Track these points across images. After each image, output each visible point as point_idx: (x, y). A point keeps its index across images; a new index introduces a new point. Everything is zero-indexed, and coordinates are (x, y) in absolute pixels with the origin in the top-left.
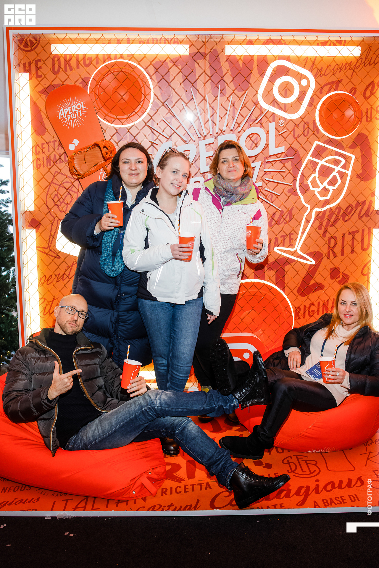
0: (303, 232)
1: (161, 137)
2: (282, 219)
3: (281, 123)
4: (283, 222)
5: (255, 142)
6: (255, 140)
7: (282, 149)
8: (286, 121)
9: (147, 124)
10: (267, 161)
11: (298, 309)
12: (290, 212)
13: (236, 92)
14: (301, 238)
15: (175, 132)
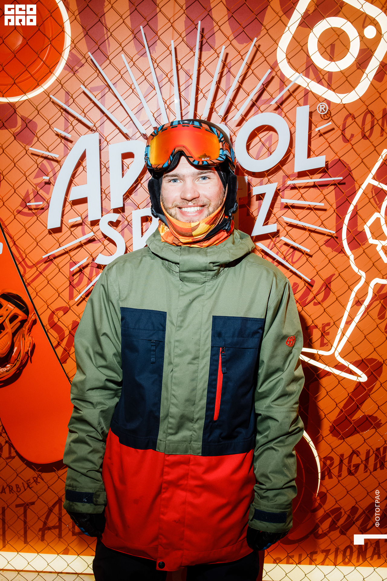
0: (348, 323)
1: (80, 127)
2: (311, 296)
3: (321, 108)
4: (313, 302)
5: (267, 144)
6: (266, 140)
7: (319, 162)
8: (329, 106)
9: (54, 98)
10: (290, 182)
11: (328, 462)
12: (327, 285)
13: (235, 42)
14: (343, 334)
15: (108, 118)
